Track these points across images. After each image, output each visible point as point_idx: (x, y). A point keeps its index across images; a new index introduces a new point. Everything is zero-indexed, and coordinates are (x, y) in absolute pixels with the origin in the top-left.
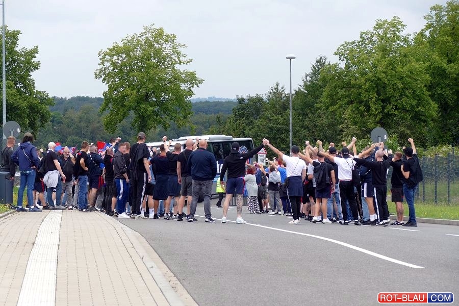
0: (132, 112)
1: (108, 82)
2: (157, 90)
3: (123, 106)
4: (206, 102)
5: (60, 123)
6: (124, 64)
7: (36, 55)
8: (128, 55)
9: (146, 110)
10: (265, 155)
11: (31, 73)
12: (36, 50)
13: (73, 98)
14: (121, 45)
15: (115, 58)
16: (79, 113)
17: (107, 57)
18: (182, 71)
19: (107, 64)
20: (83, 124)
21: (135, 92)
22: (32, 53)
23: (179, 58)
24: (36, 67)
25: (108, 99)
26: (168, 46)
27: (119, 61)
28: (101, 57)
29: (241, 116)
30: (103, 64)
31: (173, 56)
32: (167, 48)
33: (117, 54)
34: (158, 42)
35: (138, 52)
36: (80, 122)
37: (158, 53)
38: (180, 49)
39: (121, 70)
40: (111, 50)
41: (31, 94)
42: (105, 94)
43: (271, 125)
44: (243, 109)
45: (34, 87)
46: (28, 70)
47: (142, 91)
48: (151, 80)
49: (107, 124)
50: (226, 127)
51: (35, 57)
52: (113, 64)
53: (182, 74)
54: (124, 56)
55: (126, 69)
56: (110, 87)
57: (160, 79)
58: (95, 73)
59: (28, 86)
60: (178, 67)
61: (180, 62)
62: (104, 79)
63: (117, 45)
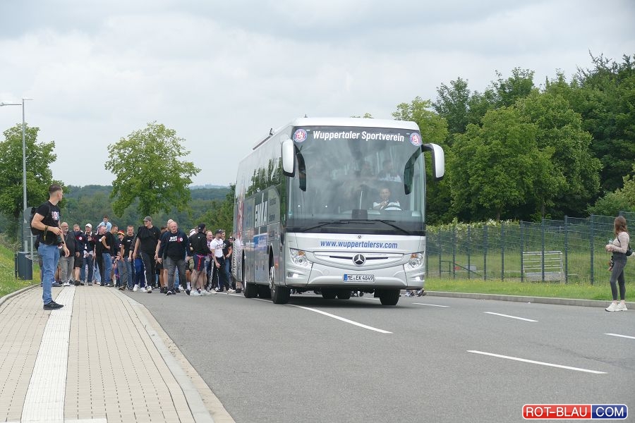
0: (137, 198)
1: (116, 173)
2: (160, 179)
3: (130, 193)
4: (204, 189)
5: (74, 208)
6: (130, 157)
7: (53, 148)
8: (134, 148)
9: (150, 197)
11: (49, 165)
12: (53, 145)
13: (86, 187)
14: (127, 139)
15: (122, 151)
16: (92, 200)
17: (116, 151)
18: (181, 162)
19: (115, 157)
20: (95, 209)
21: (140, 181)
22: (49, 148)
23: (179, 151)
24: (53, 159)
25: (116, 186)
26: (169, 141)
27: (126, 154)
28: (110, 150)
30: (111, 156)
31: (173, 149)
32: (168, 142)
33: (124, 148)
34: (159, 137)
35: (143, 146)
36: (93, 207)
37: (160, 146)
38: (179, 143)
39: (127, 161)
40: (119, 144)
41: (49, 182)
42: (114, 183)
45: (52, 177)
46: (46, 162)
47: (147, 180)
48: (154, 170)
49: (116, 209)
51: (52, 151)
52: (121, 157)
53: (182, 164)
54: (130, 149)
55: (132, 161)
56: (118, 176)
57: (162, 169)
58: (106, 165)
59: (47, 175)
60: (178, 158)
61: (180, 154)
62: (113, 170)
63: (124, 141)
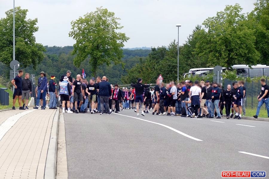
0: (89, 55)
1: (76, 38)
2: (104, 43)
3: (85, 52)
4: (141, 50)
5: (57, 61)
6: (85, 29)
7: (36, 23)
8: (87, 23)
9: (97, 55)
10: (162, 80)
11: (33, 33)
12: (36, 20)
13: (65, 47)
14: (84, 18)
15: (80, 25)
16: (68, 56)
17: (76, 25)
18: (118, 33)
19: (76, 29)
21: (91, 44)
22: (34, 22)
23: (116, 26)
24: (36, 30)
25: (76, 47)
26: (110, 19)
27: (82, 27)
28: (72, 25)
29: (154, 58)
30: (73, 28)
31: (113, 25)
32: (109, 20)
33: (81, 23)
34: (104, 17)
35: (93, 23)
37: (104, 22)
38: (117, 21)
39: (83, 32)
40: (78, 21)
41: (33, 45)
42: (75, 45)
43: (169, 63)
44: (155, 54)
45: (35, 41)
46: (32, 32)
47: (95, 44)
48: (100, 37)
49: (76, 62)
50: (145, 64)
51: (36, 24)
52: (79, 29)
53: (118, 34)
54: (85, 24)
55: (86, 31)
56: (77, 41)
57: (105, 37)
58: (69, 34)
59: (32, 40)
60: (116, 30)
61: (117, 28)
62: (74, 37)
63: (82, 19)
